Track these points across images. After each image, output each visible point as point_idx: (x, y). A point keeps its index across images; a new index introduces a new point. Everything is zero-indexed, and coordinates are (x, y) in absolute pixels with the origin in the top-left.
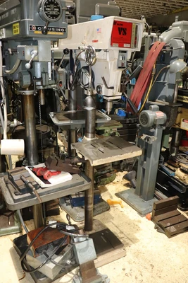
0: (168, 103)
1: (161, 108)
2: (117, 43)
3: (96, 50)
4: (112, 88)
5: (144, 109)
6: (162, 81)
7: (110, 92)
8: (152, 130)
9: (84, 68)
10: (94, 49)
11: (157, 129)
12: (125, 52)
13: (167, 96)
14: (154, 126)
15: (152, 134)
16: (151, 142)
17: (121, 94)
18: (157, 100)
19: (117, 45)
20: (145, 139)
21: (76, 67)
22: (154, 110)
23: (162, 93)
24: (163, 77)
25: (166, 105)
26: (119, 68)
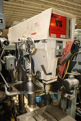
0: (79, 74)
1: (76, 77)
2: (55, 33)
3: (35, 41)
4: (51, 74)
5: (66, 78)
6: (74, 61)
7: (48, 78)
8: (71, 91)
9: (25, 56)
10: (33, 40)
11: (74, 91)
12: (61, 42)
13: (78, 69)
14: (73, 89)
15: (72, 94)
16: (71, 99)
17: (57, 77)
18: (72, 72)
19: (55, 35)
20: (67, 97)
21: (19, 56)
22: (72, 78)
23: (75, 67)
24: (74, 58)
25: (79, 75)
26: (57, 56)
